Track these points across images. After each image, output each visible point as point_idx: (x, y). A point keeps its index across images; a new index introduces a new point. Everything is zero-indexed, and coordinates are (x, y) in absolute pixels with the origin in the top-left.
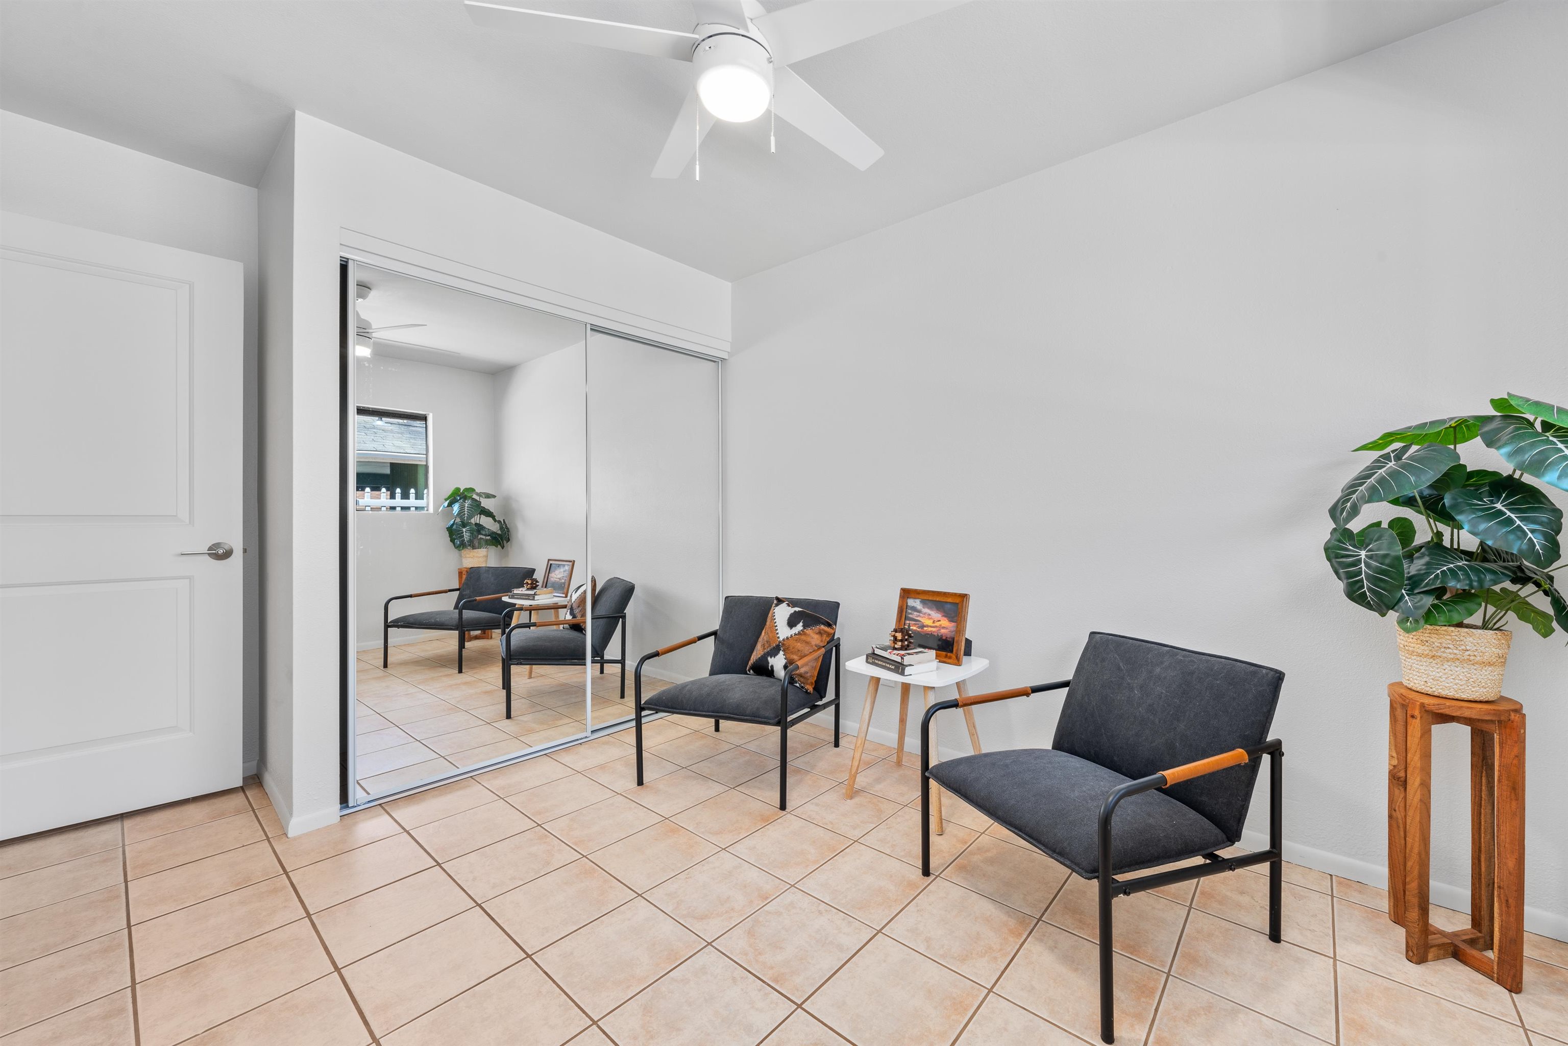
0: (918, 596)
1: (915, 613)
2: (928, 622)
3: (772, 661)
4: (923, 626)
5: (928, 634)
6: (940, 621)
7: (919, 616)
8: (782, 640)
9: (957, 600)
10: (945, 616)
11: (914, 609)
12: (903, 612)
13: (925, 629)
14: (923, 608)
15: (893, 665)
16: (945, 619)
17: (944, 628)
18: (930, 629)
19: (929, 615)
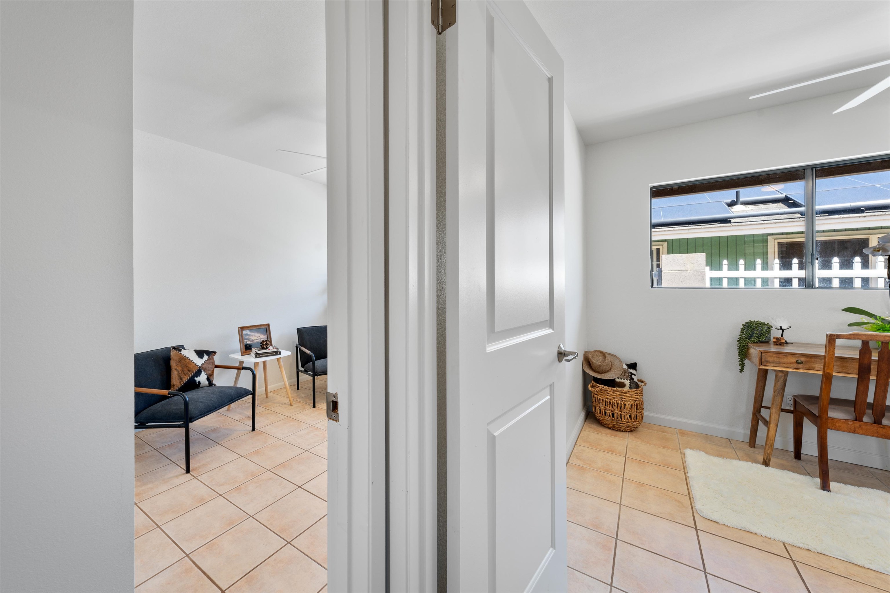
0: (248, 329)
1: (248, 336)
2: (255, 338)
3: (197, 379)
4: (253, 340)
5: (256, 343)
6: (260, 336)
7: (250, 337)
8: (200, 366)
9: (266, 327)
10: (262, 334)
11: (247, 335)
12: (241, 337)
13: (254, 341)
14: (251, 333)
15: (274, 353)
16: (262, 335)
17: (262, 338)
18: (256, 341)
19: (255, 335)
